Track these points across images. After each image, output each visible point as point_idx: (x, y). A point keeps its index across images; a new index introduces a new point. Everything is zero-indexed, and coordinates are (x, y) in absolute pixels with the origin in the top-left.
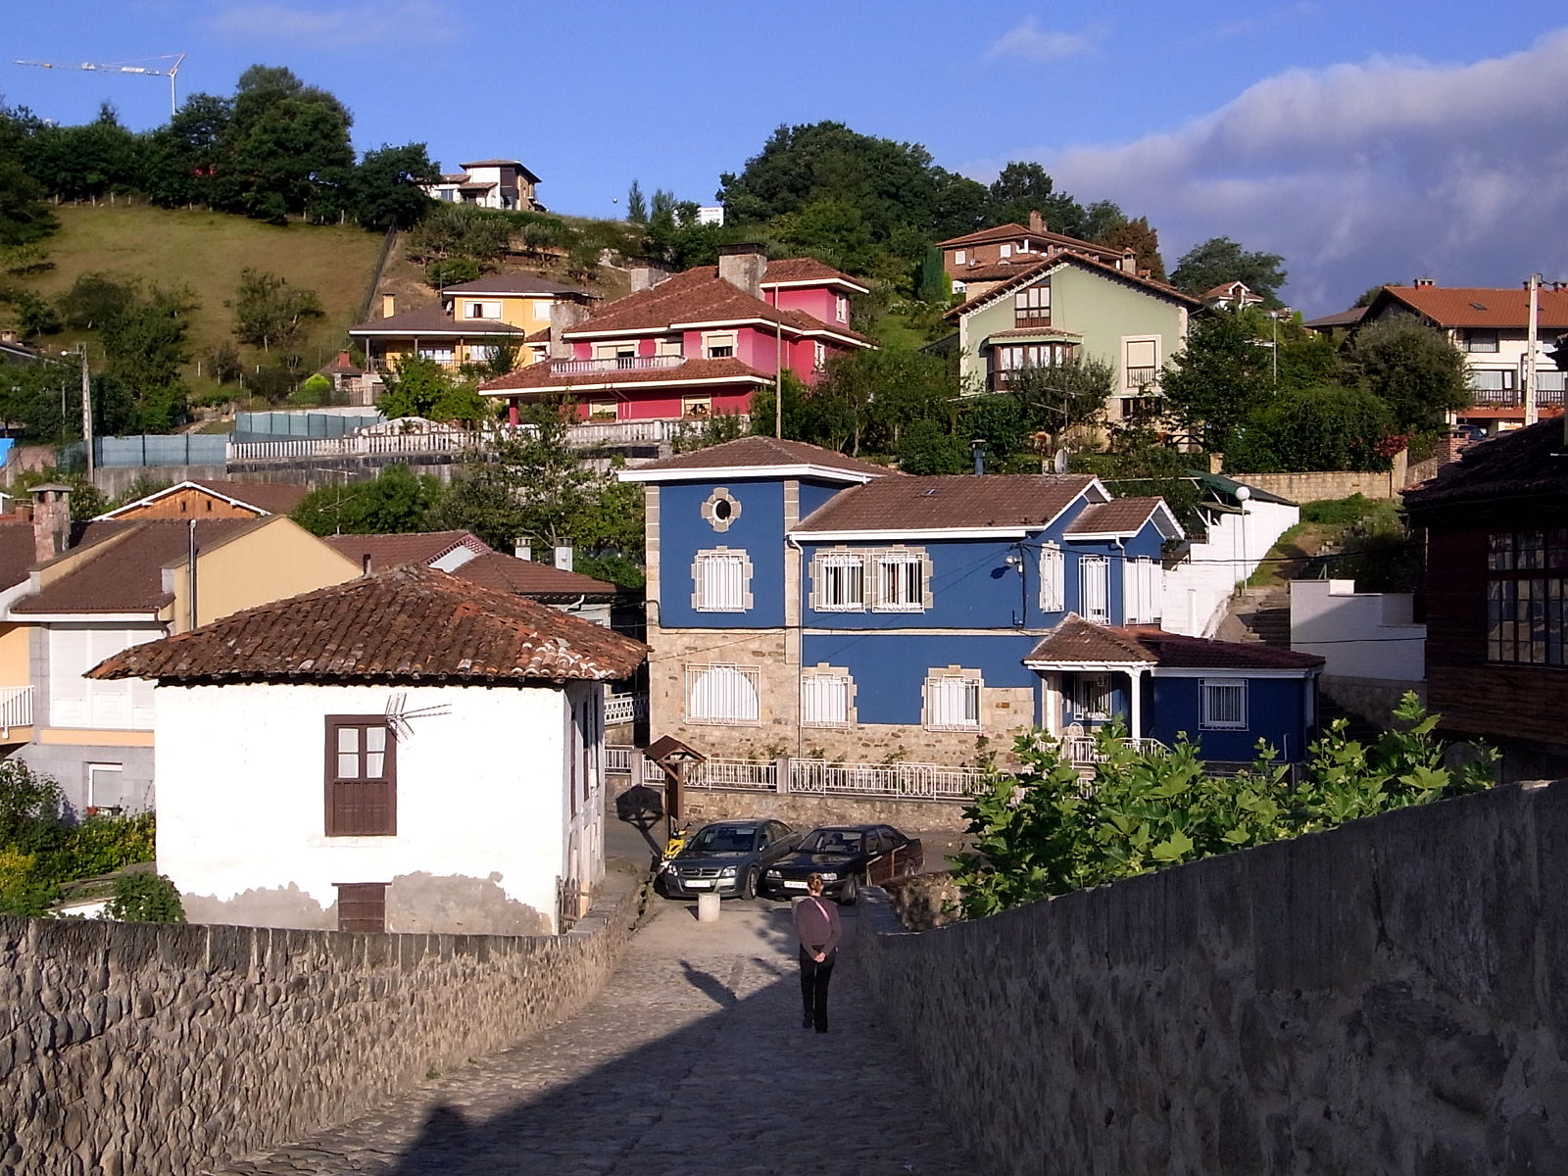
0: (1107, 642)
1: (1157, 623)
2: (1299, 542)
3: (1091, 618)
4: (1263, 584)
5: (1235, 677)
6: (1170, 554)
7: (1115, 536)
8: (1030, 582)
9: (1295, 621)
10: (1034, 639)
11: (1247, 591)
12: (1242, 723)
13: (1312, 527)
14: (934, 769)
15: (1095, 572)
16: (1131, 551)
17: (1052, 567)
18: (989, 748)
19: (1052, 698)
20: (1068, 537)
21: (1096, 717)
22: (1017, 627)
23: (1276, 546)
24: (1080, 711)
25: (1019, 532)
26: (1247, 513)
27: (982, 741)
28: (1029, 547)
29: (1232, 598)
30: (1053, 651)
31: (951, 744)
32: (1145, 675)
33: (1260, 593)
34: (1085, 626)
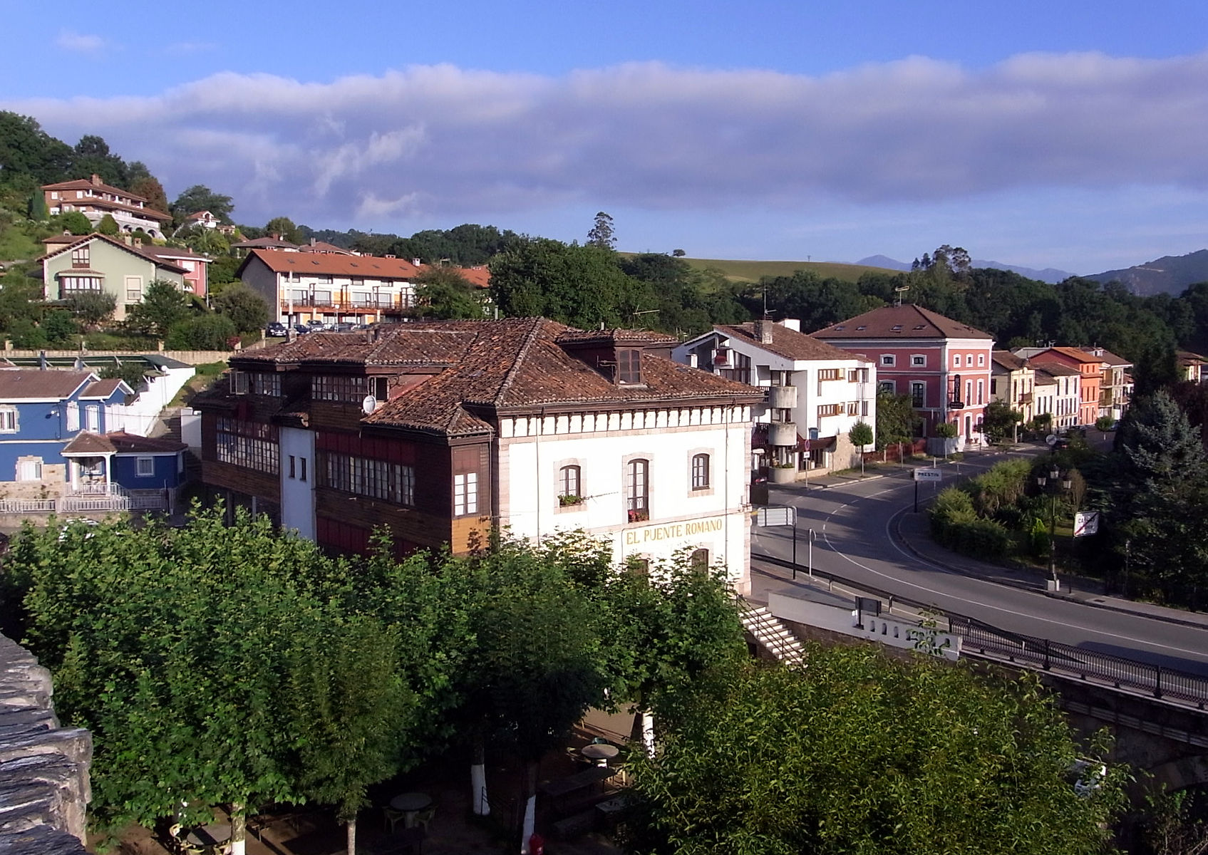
0: (96, 443)
1: (123, 430)
2: (193, 385)
3: (91, 431)
4: (175, 405)
5: (150, 455)
6: (128, 400)
7: (101, 398)
8: (63, 420)
9: (182, 424)
10: (65, 444)
11: (167, 409)
12: (152, 474)
13: (200, 377)
14: (22, 500)
15: (93, 413)
16: (108, 403)
17: (73, 414)
18: (46, 490)
19: (74, 466)
20: (80, 398)
21: (94, 472)
22: (58, 439)
23: (183, 387)
24: (87, 470)
25: (57, 400)
26: (167, 375)
27: (43, 487)
28: (62, 406)
29: (161, 412)
30: (74, 448)
31: (30, 489)
32: (112, 457)
33: (172, 410)
34: (87, 435)
